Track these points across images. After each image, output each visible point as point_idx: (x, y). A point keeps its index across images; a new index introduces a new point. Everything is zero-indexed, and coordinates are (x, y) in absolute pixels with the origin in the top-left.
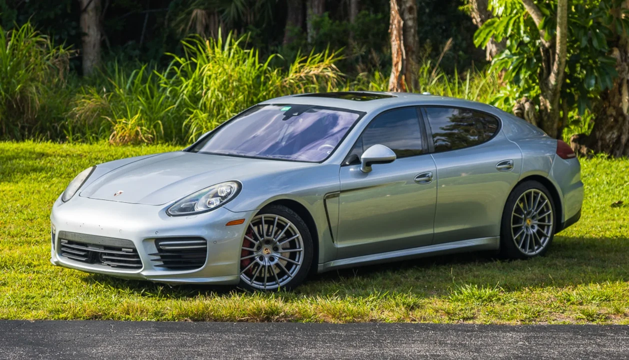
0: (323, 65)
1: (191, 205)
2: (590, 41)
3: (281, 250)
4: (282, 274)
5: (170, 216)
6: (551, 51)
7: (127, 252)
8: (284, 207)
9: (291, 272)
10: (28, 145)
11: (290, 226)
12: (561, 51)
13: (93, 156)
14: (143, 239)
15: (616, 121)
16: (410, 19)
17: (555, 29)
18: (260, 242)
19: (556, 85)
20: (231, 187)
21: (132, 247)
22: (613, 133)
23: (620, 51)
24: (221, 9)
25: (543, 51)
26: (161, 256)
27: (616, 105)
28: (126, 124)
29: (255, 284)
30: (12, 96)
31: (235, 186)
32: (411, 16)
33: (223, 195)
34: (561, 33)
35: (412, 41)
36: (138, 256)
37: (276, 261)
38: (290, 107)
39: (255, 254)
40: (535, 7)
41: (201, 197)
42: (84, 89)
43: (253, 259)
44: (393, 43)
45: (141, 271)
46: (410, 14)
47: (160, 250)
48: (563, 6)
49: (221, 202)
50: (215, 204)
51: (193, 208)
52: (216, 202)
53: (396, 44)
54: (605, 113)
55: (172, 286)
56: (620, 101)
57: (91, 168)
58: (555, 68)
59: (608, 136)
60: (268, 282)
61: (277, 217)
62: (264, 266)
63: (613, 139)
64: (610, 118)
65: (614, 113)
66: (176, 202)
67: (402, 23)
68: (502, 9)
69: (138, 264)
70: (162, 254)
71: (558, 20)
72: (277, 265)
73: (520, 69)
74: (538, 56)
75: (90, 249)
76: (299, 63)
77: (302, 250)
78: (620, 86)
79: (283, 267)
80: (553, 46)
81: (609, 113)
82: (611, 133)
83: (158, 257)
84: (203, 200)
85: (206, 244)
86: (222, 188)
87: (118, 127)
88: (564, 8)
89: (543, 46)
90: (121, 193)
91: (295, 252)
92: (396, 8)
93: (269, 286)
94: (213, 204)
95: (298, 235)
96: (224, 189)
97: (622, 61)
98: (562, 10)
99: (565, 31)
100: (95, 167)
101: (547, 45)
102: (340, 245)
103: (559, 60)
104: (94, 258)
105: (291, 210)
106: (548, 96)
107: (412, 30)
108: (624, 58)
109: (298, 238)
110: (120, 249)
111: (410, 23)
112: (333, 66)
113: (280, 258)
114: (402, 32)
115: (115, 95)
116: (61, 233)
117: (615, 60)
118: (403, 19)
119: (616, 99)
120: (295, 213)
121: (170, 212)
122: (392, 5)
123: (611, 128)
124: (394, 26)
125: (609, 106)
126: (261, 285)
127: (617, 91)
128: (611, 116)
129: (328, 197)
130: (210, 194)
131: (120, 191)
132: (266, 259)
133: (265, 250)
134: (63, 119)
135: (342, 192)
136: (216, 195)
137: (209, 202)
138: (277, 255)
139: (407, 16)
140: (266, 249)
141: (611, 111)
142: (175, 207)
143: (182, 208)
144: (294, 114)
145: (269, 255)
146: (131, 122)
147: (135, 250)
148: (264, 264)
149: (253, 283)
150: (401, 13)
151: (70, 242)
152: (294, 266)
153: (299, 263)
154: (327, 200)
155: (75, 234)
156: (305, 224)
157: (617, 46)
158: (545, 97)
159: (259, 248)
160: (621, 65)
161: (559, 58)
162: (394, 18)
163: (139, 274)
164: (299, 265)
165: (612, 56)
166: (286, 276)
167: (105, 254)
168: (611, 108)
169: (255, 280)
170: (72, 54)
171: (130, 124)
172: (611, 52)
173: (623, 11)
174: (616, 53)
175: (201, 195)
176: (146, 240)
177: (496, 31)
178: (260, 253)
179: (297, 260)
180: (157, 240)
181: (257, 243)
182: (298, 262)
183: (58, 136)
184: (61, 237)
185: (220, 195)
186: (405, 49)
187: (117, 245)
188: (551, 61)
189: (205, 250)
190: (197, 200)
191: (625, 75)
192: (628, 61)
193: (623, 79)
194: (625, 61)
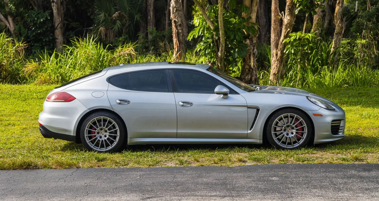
2: (235, 36)
6: (218, 41)
12: (222, 41)
15: (249, 71)
16: (180, 29)
17: (219, 31)
19: (221, 56)
22: (249, 76)
23: (250, 40)
24: (112, 27)
25: (215, 41)
27: (249, 64)
32: (181, 28)
34: (222, 33)
35: (182, 39)
40: (211, 22)
42: (29, 61)
44: (174, 40)
46: (180, 27)
48: (221, 21)
53: (175, 40)
54: (245, 68)
56: (250, 62)
58: (220, 49)
59: (246, 78)
63: (249, 79)
64: (246, 70)
65: (248, 68)
67: (177, 31)
68: (198, 23)
71: (220, 27)
73: (206, 49)
74: (213, 43)
76: (121, 48)
78: (250, 56)
80: (219, 38)
81: (246, 67)
82: (248, 76)
88: (221, 22)
89: (215, 39)
92: (174, 25)
97: (250, 45)
98: (220, 23)
99: (223, 32)
101: (217, 38)
106: (219, 61)
107: (181, 34)
108: (251, 43)
111: (180, 31)
112: (133, 49)
114: (177, 35)
117: (247, 44)
118: (177, 29)
119: (248, 61)
122: (173, 24)
123: (248, 74)
124: (174, 33)
125: (246, 64)
127: (248, 58)
128: (247, 69)
139: (179, 28)
141: (247, 67)
150: (176, 27)
157: (249, 39)
158: (218, 61)
160: (249, 47)
161: (222, 44)
162: (174, 29)
165: (246, 43)
168: (247, 65)
172: (245, 41)
173: (250, 23)
174: (248, 41)
177: (195, 33)
186: (178, 42)
188: (219, 46)
191: (251, 51)
192: (253, 44)
193: (251, 53)
194: (252, 45)
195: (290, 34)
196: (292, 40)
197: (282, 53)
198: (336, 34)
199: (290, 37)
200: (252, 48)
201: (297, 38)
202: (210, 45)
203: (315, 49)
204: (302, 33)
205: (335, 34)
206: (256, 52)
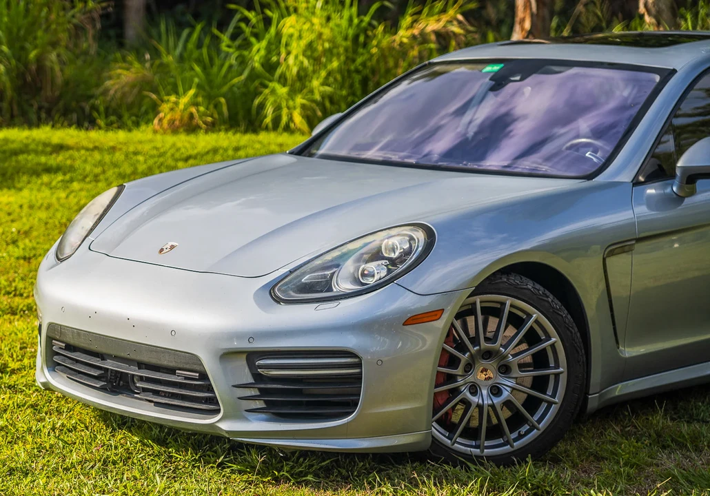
0: (445, 18)
1: (325, 276)
3: (516, 372)
4: (516, 421)
5: (278, 303)
7: (186, 378)
8: (524, 278)
9: (536, 417)
10: (44, 133)
11: (536, 321)
13: (131, 149)
14: (222, 352)
18: (472, 356)
20: (412, 239)
21: (198, 368)
26: (260, 389)
28: (176, 103)
29: (461, 445)
30: (26, 65)
31: (420, 236)
33: (393, 255)
36: (210, 389)
37: (506, 394)
38: (502, 65)
39: (460, 381)
41: (347, 260)
42: (121, 56)
43: (455, 392)
45: (218, 421)
47: (258, 378)
49: (389, 271)
50: (377, 277)
51: (327, 285)
52: (378, 270)
55: (282, 452)
57: (114, 190)
60: (487, 438)
61: (509, 301)
62: (480, 407)
66: (291, 272)
69: (210, 404)
70: (262, 386)
72: (508, 404)
75: (109, 365)
76: (412, 15)
77: (562, 373)
79: (519, 405)
83: (254, 392)
84: (349, 267)
85: (359, 365)
86: (391, 242)
87: (165, 107)
90: (172, 247)
91: (547, 377)
93: (492, 448)
94: (373, 276)
95: (553, 340)
96: (395, 242)
100: (121, 188)
102: (630, 352)
104: (117, 384)
105: (538, 286)
109: (553, 346)
110: (172, 371)
112: (460, 17)
113: (513, 389)
115: (162, 65)
116: (52, 326)
120: (547, 292)
121: (278, 294)
126: (471, 446)
129: (612, 253)
130: (363, 254)
131: (170, 244)
132: (485, 392)
133: (482, 372)
134: (91, 97)
135: (639, 240)
136: (377, 255)
137: (363, 270)
138: (507, 383)
140: (485, 370)
142: (290, 282)
143: (303, 283)
144: (512, 79)
145: (490, 382)
146: (184, 100)
147: (203, 376)
148: (480, 402)
149: (455, 442)
151: (69, 347)
152: (544, 405)
153: (556, 400)
154: (608, 260)
155: (79, 332)
156: (569, 317)
159: (469, 367)
163: (212, 425)
164: (555, 403)
166: (527, 427)
167: (141, 379)
169: (461, 436)
170: (103, 9)
171: (182, 102)
175: (345, 257)
176: (227, 356)
178: (470, 378)
179: (550, 392)
180: (252, 356)
181: (464, 358)
182: (554, 396)
183: (86, 121)
184: (51, 335)
185: (386, 255)
187: (165, 361)
189: (357, 379)
190: (338, 266)
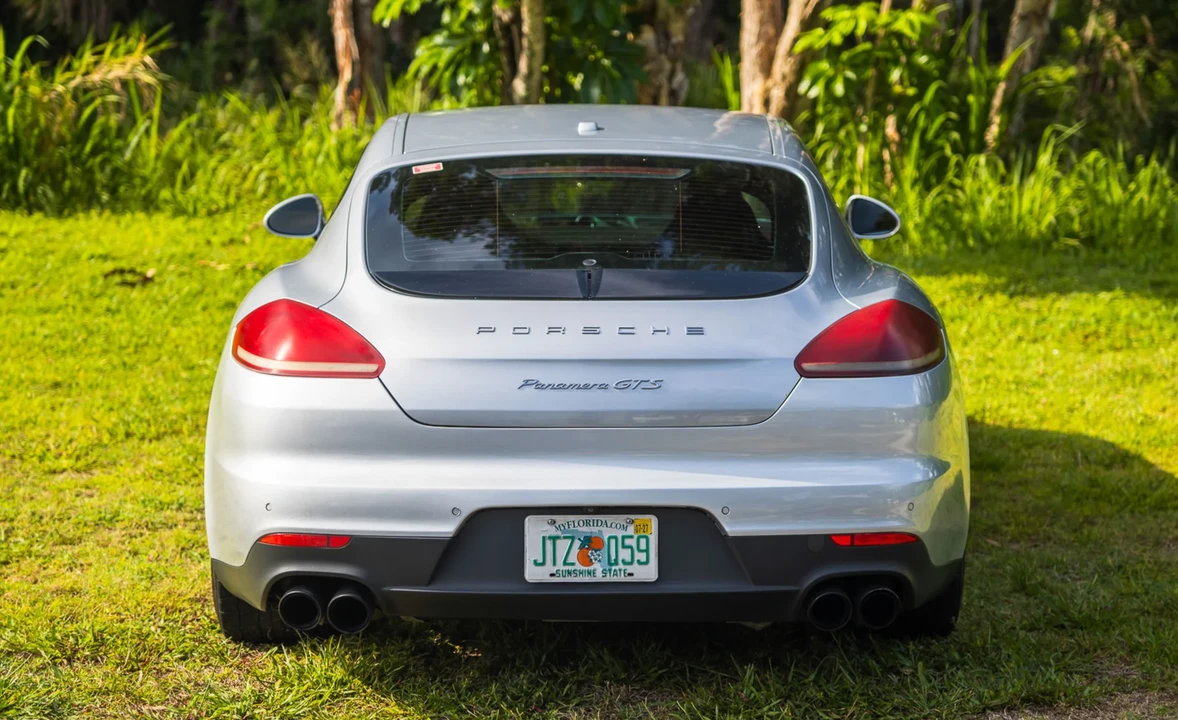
2: (592, 11)
6: (514, 29)
12: (533, 29)
19: (527, 97)
23: (656, 32)
25: (501, 31)
58: (523, 65)
73: (458, 66)
74: (492, 40)
76: (93, 54)
78: (656, 100)
80: (517, 19)
89: (500, 19)
97: (659, 53)
101: (506, 17)
103: (530, 48)
108: (662, 46)
112: (148, 60)
117: (643, 50)
157: (652, 24)
160: (654, 60)
161: (530, 43)
165: (639, 43)
172: (637, 33)
174: (648, 36)
188: (516, 49)
191: (663, 79)
192: (670, 51)
193: (659, 88)
194: (665, 51)
195: (827, 14)
196: (837, 39)
197: (791, 93)
198: (1023, 18)
199: (827, 25)
200: (667, 66)
201: (860, 31)
202: (476, 47)
203: (935, 79)
204: (878, 10)
205: (1015, 19)
206: (681, 85)
